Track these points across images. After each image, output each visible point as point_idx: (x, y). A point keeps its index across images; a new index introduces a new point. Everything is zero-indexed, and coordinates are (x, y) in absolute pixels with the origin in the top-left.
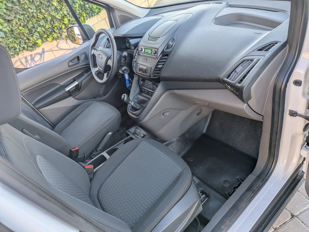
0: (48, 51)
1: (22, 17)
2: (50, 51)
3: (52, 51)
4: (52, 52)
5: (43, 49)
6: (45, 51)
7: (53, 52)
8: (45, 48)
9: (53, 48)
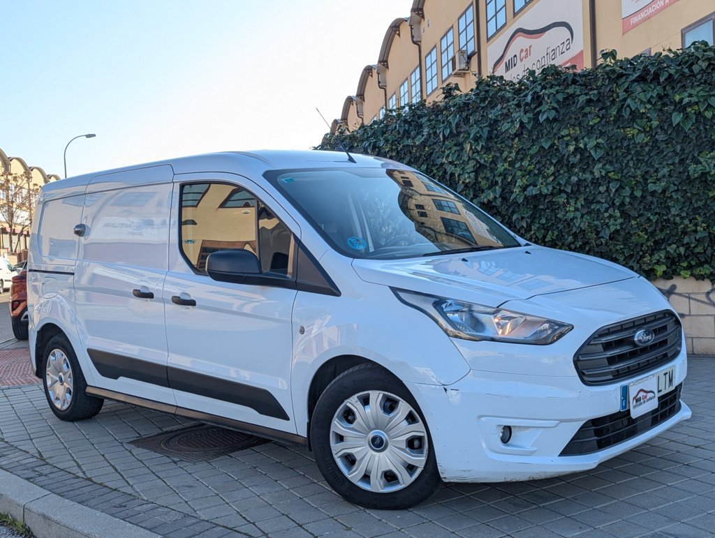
0: (680, 295)
1: (654, 218)
2: (686, 297)
3: (689, 298)
4: (687, 300)
5: (674, 287)
6: (676, 291)
7: (691, 300)
8: (678, 286)
9: (694, 293)
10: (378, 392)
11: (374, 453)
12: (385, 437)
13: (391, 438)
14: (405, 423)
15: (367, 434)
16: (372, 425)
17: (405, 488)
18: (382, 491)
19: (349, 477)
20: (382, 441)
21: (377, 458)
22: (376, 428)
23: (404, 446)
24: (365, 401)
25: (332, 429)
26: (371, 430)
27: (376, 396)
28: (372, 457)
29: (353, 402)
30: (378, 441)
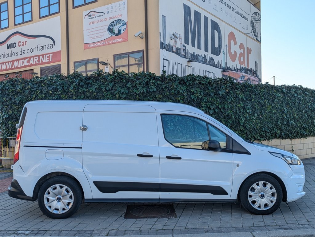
10: (261, 182)
11: (261, 199)
12: (264, 194)
13: (266, 194)
14: (270, 189)
15: (259, 194)
16: (260, 191)
17: (271, 208)
18: (264, 210)
19: (254, 207)
20: (264, 195)
21: (262, 201)
22: (262, 192)
23: (270, 196)
24: (258, 185)
25: (248, 194)
26: (260, 192)
27: (261, 183)
28: (261, 200)
29: (254, 186)
30: (263, 195)
